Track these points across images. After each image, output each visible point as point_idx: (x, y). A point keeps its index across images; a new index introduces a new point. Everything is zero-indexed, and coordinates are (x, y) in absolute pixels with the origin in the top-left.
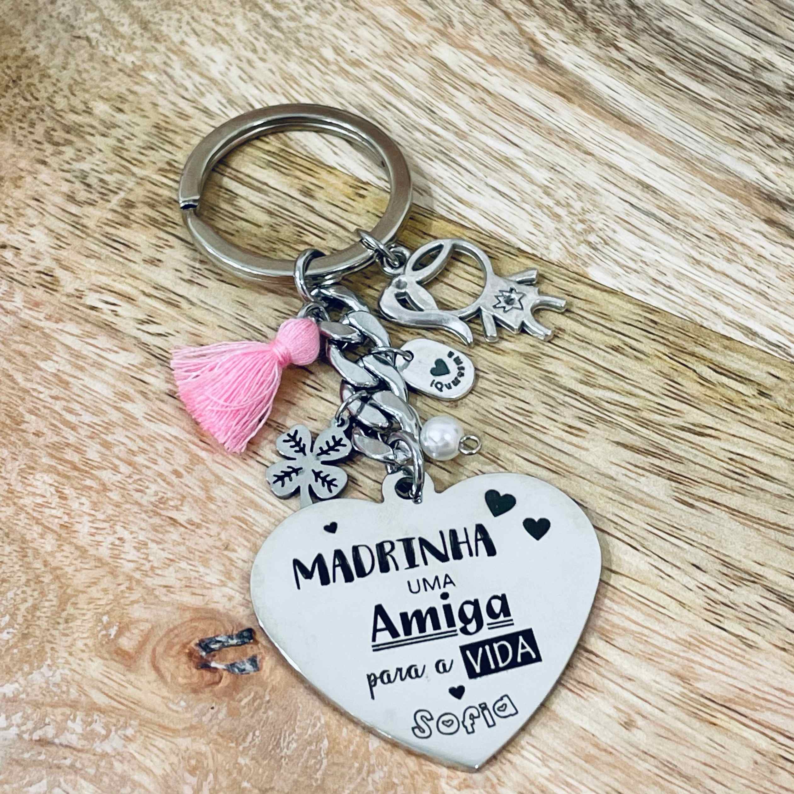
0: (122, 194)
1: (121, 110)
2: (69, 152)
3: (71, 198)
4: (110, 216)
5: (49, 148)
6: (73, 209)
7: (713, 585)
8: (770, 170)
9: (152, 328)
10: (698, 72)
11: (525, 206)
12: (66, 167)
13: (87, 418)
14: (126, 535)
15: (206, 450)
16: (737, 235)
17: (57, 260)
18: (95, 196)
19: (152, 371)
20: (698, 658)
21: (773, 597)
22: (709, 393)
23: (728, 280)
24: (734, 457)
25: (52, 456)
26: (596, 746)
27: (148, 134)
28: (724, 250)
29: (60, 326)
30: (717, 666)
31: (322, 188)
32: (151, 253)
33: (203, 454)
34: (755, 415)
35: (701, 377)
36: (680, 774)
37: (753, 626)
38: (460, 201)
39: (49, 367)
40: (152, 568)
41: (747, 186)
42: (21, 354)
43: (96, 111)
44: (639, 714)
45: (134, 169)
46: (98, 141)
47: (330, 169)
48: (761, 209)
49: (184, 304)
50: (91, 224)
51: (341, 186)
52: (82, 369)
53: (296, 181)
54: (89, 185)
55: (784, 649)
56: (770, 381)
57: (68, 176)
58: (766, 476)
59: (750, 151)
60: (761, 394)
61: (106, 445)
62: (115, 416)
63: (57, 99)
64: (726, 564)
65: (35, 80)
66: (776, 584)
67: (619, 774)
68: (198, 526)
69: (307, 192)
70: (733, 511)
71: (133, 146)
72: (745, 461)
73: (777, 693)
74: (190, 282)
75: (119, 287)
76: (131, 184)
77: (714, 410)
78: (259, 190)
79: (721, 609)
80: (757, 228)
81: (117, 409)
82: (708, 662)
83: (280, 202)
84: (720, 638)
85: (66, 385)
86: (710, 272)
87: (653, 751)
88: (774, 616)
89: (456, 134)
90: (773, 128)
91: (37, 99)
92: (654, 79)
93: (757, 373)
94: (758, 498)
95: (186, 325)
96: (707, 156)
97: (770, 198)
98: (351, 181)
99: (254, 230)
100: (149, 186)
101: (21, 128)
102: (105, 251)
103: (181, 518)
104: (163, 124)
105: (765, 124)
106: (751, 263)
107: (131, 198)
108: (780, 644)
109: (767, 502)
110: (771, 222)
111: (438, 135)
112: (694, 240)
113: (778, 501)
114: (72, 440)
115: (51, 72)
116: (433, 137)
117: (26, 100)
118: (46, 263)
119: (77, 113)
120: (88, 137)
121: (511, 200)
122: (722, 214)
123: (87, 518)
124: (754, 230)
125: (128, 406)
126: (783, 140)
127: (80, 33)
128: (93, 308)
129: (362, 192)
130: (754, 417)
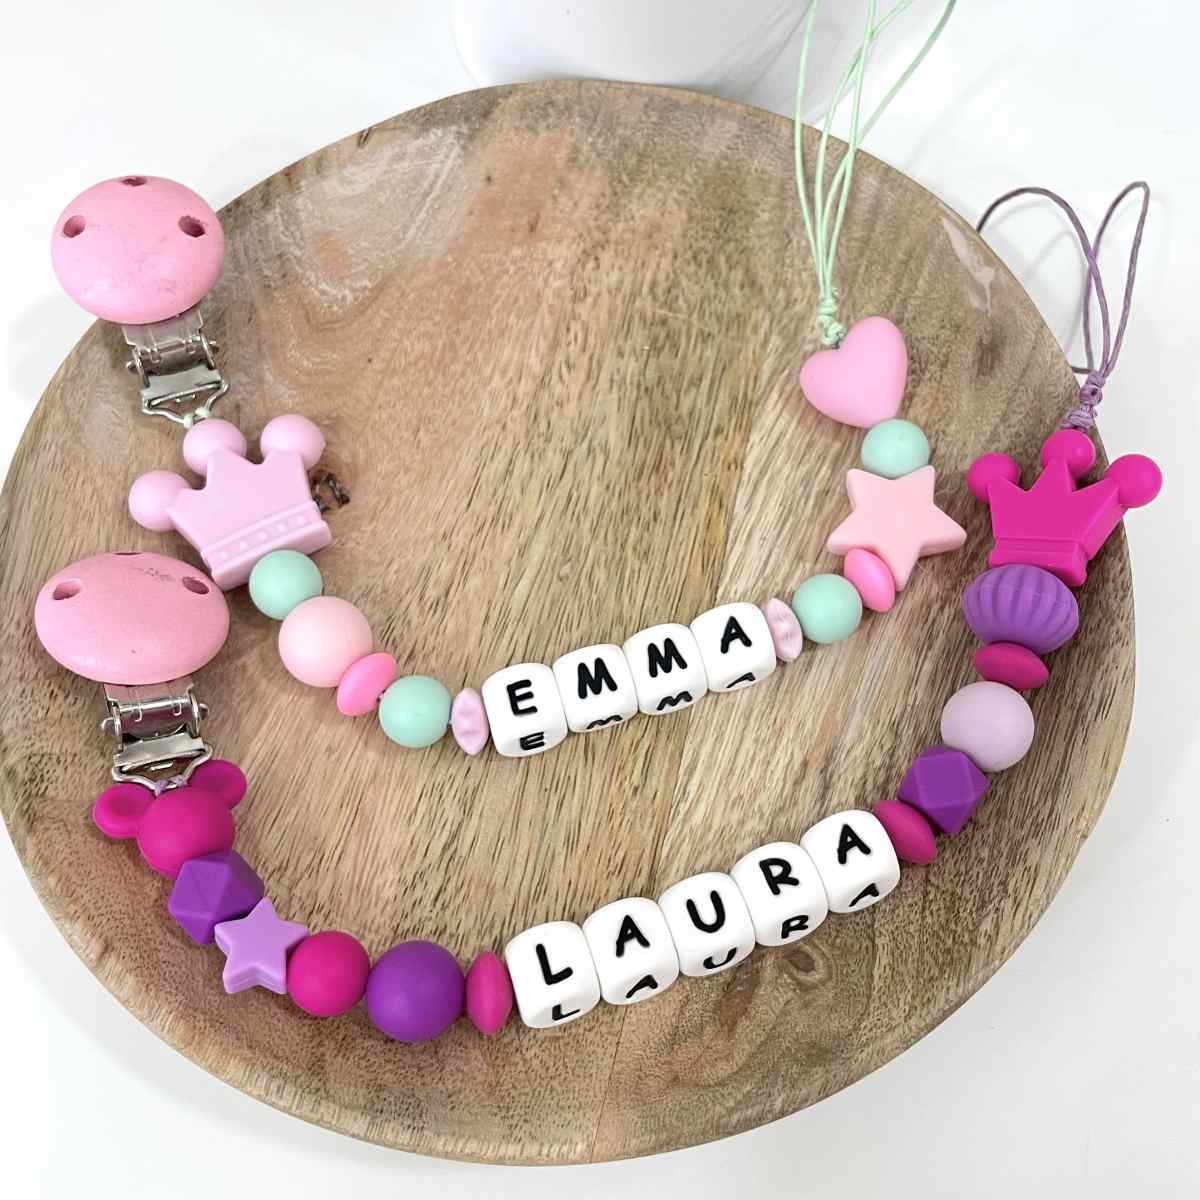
0: (670, 315)
1: (742, 287)
2: (692, 268)
3: (654, 284)
4: (649, 314)
5: (689, 255)
6: (645, 289)
7: (456, 785)
8: (858, 752)
9: (564, 370)
10: (939, 676)
11: (761, 581)
12: (678, 271)
13: (480, 356)
14: (398, 407)
15: (478, 433)
16: (784, 742)
17: (599, 295)
18: (662, 299)
19: (530, 381)
20: (393, 785)
21: (454, 828)
22: (626, 751)
23: (737, 742)
24: (572, 779)
25: (444, 345)
26: (310, 732)
27: (729, 311)
28: (766, 733)
29: (547, 316)
30: (388, 800)
31: (726, 439)
32: (627, 349)
33: (474, 432)
34: (614, 788)
35: (639, 741)
36: (298, 791)
37: (427, 818)
38: (750, 536)
39: (512, 319)
40: (378, 430)
41: (836, 739)
42: (516, 300)
43: (733, 273)
44: (340, 755)
45: (695, 316)
46: (710, 283)
47: (745, 440)
48: (815, 754)
49: (592, 382)
50: (638, 304)
51: (733, 452)
52: (517, 339)
53: (726, 421)
54: (669, 291)
55: (412, 843)
56: (649, 793)
57: (672, 276)
58: (560, 805)
59: (872, 733)
60: (636, 789)
61: (463, 374)
62: (487, 371)
63: (732, 244)
64: (475, 791)
65: (739, 224)
66: (467, 828)
67: (291, 752)
68: (418, 448)
69: (719, 431)
70: (523, 788)
71: (716, 306)
72: (570, 788)
73: (374, 844)
74: (612, 381)
75: (591, 340)
76: (681, 317)
77: (610, 758)
78: (709, 398)
79: (436, 794)
80: (796, 755)
81: (493, 371)
82: (390, 792)
83: (703, 417)
84: (412, 799)
85: (502, 334)
86: (740, 729)
87: (313, 770)
88: (439, 831)
89: (812, 514)
90: (902, 746)
91: (725, 231)
92: (921, 644)
93: (654, 783)
94: (540, 802)
95: (575, 390)
96: (856, 701)
97: (829, 758)
98: (741, 456)
99: (672, 408)
100: (684, 329)
101: (697, 232)
102: (617, 321)
103: (421, 434)
104: (742, 319)
105: (904, 739)
106: (760, 756)
107: (670, 321)
108: (416, 839)
109: (538, 810)
110: (805, 764)
111: (806, 503)
112: (768, 710)
113: (540, 817)
114: (461, 353)
115: (751, 230)
116: (803, 501)
117: (721, 224)
118: (593, 289)
119: (727, 261)
120: (709, 277)
121: (763, 571)
122: (801, 725)
123: (404, 380)
124: (792, 754)
125: (497, 378)
126: (891, 756)
127: (792, 235)
128: (568, 330)
129: (733, 467)
130: (613, 787)
